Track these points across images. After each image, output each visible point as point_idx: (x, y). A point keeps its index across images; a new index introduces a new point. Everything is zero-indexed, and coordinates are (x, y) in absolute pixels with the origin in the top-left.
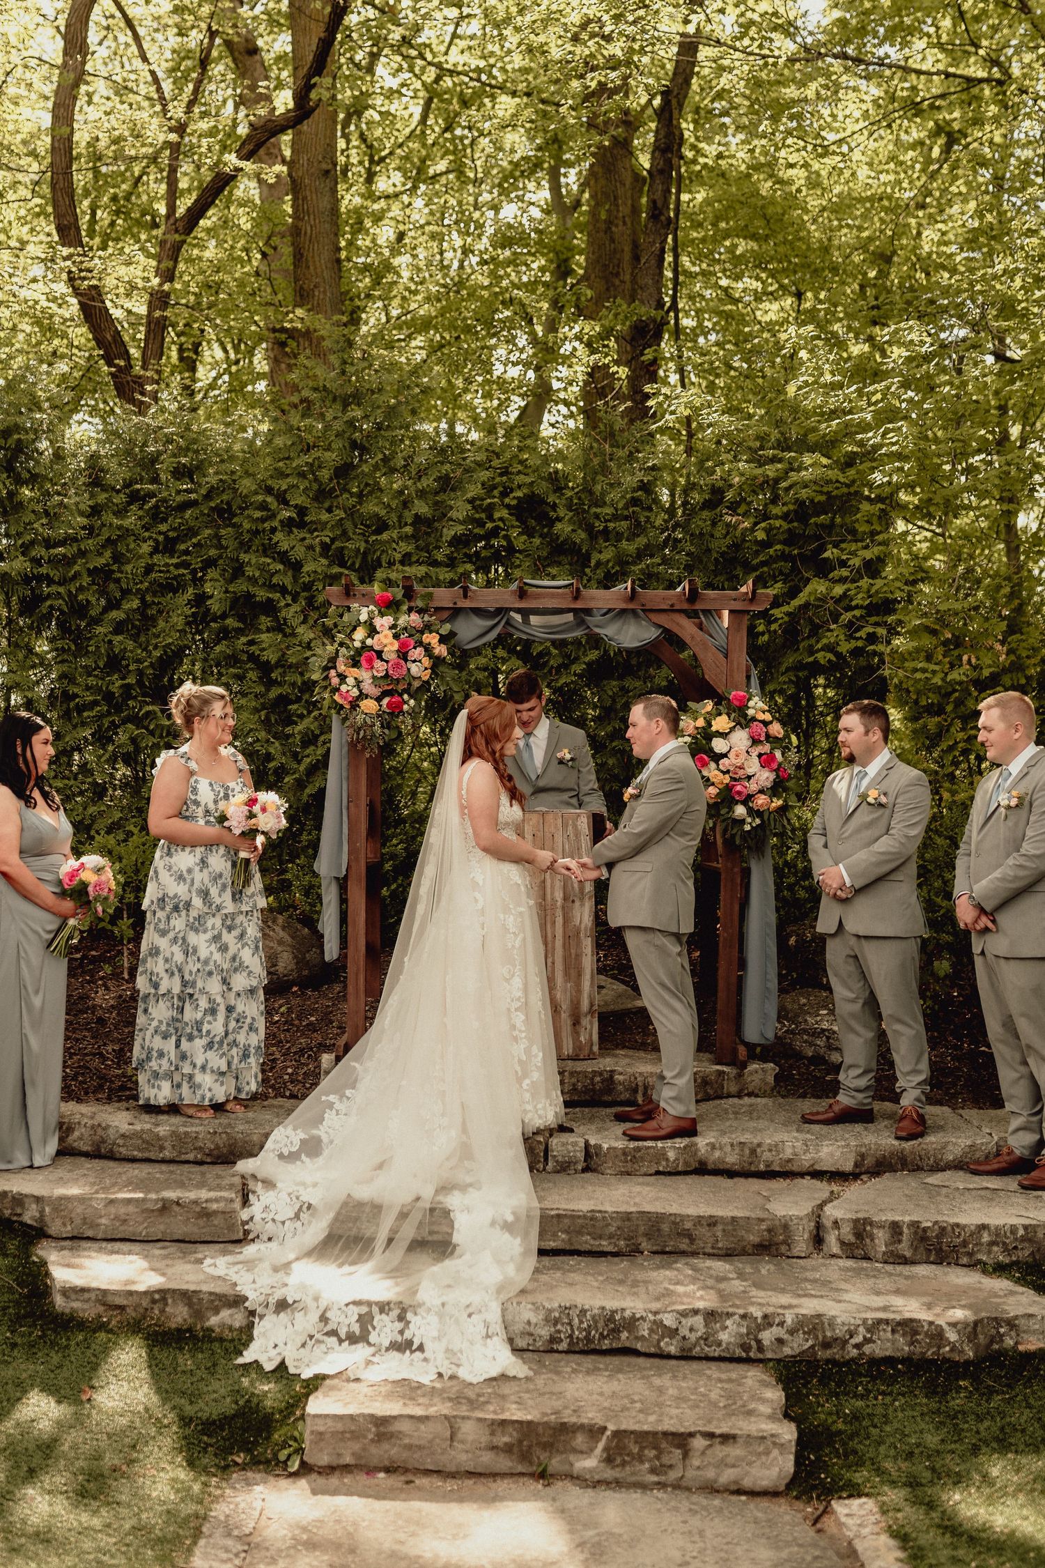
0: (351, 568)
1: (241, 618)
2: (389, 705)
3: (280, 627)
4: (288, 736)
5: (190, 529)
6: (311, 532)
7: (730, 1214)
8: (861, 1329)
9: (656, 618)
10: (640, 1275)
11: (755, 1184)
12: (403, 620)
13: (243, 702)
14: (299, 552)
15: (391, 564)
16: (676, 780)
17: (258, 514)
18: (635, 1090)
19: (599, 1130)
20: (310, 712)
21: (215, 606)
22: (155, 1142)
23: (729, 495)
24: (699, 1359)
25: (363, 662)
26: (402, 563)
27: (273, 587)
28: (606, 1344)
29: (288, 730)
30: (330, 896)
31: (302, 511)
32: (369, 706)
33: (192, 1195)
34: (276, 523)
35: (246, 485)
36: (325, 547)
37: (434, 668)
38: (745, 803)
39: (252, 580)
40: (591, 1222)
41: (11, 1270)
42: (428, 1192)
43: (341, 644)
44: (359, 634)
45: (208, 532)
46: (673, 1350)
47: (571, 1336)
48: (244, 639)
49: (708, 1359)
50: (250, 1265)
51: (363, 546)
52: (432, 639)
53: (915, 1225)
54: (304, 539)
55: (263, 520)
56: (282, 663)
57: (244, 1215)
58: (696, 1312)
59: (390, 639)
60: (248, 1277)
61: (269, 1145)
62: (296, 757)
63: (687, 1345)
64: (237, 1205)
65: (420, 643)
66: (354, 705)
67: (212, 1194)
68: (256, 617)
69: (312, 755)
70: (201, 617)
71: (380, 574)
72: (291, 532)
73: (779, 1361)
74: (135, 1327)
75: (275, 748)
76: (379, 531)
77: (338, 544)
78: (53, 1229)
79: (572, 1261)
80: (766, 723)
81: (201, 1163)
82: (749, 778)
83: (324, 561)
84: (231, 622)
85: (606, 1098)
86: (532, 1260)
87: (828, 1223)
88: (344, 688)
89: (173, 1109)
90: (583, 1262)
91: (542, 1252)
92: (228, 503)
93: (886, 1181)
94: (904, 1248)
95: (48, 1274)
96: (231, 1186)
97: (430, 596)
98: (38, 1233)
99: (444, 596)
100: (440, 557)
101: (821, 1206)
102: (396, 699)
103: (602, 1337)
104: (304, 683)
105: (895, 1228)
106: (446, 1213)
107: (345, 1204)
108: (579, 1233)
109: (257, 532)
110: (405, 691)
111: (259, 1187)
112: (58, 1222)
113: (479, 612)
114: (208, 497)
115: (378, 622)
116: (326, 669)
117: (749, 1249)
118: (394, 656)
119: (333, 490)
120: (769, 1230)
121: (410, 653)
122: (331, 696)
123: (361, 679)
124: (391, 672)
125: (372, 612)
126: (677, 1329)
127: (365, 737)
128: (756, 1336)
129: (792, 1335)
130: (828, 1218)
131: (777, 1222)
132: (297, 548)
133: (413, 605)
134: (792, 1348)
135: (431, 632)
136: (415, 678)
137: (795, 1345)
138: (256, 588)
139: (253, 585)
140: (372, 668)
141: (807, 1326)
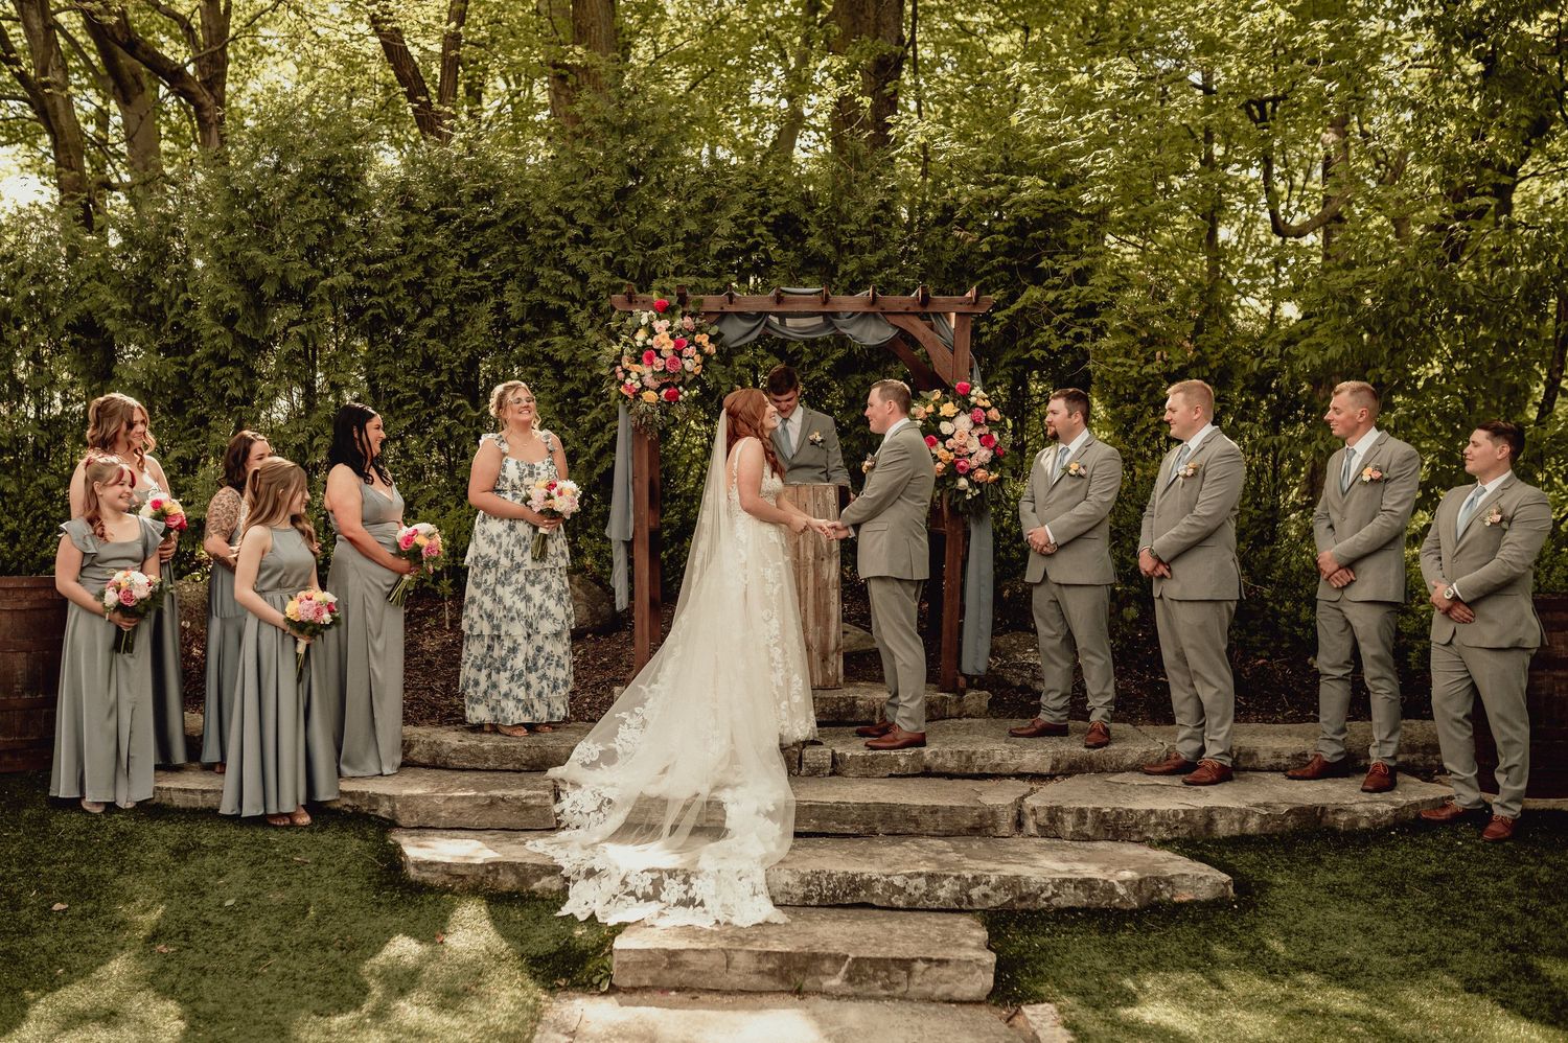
0: (631, 279)
1: (537, 324)
2: (666, 395)
3: (570, 330)
5: (491, 246)
6: (596, 248)
7: (949, 804)
8: (1050, 886)
9: (893, 320)
10: (875, 850)
11: (970, 784)
12: (678, 323)
13: (540, 395)
14: (586, 266)
15: (665, 275)
16: (904, 451)
17: (549, 232)
18: (874, 713)
19: (844, 743)
20: (598, 403)
21: (514, 313)
22: (479, 754)
23: (958, 213)
24: (922, 910)
25: (645, 359)
26: (675, 274)
27: (563, 296)
28: (848, 900)
29: (580, 419)
30: (619, 557)
31: (587, 229)
32: (650, 396)
33: (515, 793)
34: (564, 240)
35: (539, 207)
36: (608, 261)
37: (704, 364)
38: (967, 476)
39: (545, 290)
40: (838, 811)
41: (372, 851)
42: (705, 791)
43: (626, 344)
44: (641, 336)
45: (506, 248)
46: (901, 903)
47: (820, 895)
48: (539, 342)
49: (928, 910)
50: (563, 845)
51: (641, 260)
52: (703, 339)
53: (1097, 811)
54: (589, 254)
55: (554, 237)
56: (571, 362)
57: (557, 809)
58: (920, 875)
59: (667, 338)
60: (564, 853)
61: (574, 756)
63: (913, 900)
64: (551, 801)
65: (692, 343)
66: (637, 395)
67: (530, 793)
68: (549, 322)
69: (601, 440)
70: (503, 323)
71: (656, 284)
72: (578, 248)
73: (984, 911)
74: (474, 891)
76: (655, 246)
77: (619, 258)
78: (402, 822)
79: (821, 841)
80: (985, 409)
81: (519, 771)
82: (971, 455)
83: (607, 273)
84: (528, 327)
85: (849, 719)
86: (790, 841)
87: (1027, 811)
88: (628, 381)
89: (495, 729)
90: (830, 842)
91: (797, 835)
92: (523, 223)
93: (1076, 780)
94: (1088, 829)
95: (402, 853)
96: (545, 787)
97: (700, 303)
98: (391, 824)
99: (712, 302)
100: (708, 267)
101: (1022, 798)
102: (673, 390)
103: (845, 895)
105: (1081, 814)
106: (720, 805)
107: (639, 799)
108: (827, 819)
109: (549, 248)
110: (681, 383)
111: (568, 788)
112: (407, 815)
113: (742, 315)
114: (505, 218)
115: (657, 325)
116: (613, 365)
117: (964, 831)
118: (670, 354)
119: (614, 210)
120: (980, 816)
121: (684, 351)
122: (617, 389)
123: (642, 373)
124: (668, 367)
125: (652, 316)
126: (905, 888)
127: (646, 422)
128: (967, 892)
129: (995, 891)
130: (1027, 806)
131: (986, 810)
132: (583, 262)
133: (686, 310)
134: (995, 901)
135: (701, 333)
136: (688, 372)
137: (998, 899)
138: (549, 297)
139: (546, 295)
140: (652, 364)
141: (1007, 885)
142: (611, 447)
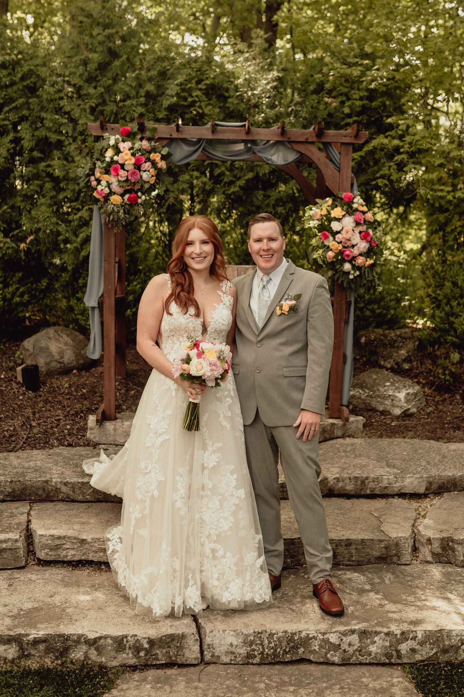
1: (42, 151)
2: (129, 199)
3: (65, 156)
4: (70, 222)
7: (360, 537)
9: (296, 147)
12: (137, 145)
17: (52, 90)
20: (83, 207)
21: (27, 144)
23: (328, 86)
24: (355, 664)
25: (112, 172)
27: (60, 133)
28: (288, 657)
32: (116, 199)
34: (62, 95)
36: (93, 110)
37: (157, 176)
38: (350, 262)
39: (48, 129)
43: (98, 160)
44: (109, 154)
45: (21, 100)
46: (336, 659)
47: (262, 653)
48: (43, 164)
49: (361, 664)
54: (79, 105)
56: (66, 178)
58: (353, 632)
59: (129, 156)
63: (347, 656)
65: (148, 160)
66: (107, 198)
68: (51, 151)
72: (72, 100)
73: (412, 665)
75: (62, 228)
77: (100, 108)
80: (364, 213)
82: (353, 246)
83: (92, 118)
84: (36, 154)
87: (422, 539)
88: (99, 188)
92: (35, 83)
97: (155, 130)
99: (164, 130)
101: (415, 526)
102: (133, 195)
103: (285, 652)
110: (139, 190)
113: (185, 141)
114: (23, 79)
115: (122, 146)
116: (88, 175)
117: (373, 560)
118: (131, 168)
119: (97, 76)
120: (386, 548)
121: (143, 166)
122: (92, 194)
123: (110, 182)
124: (130, 178)
125: (118, 139)
126: (340, 645)
127: (113, 219)
128: (396, 648)
129: (422, 646)
130: (423, 536)
131: (391, 542)
132: (75, 110)
133: (144, 135)
134: (422, 655)
135: (155, 153)
136: (145, 182)
137: (424, 653)
138: (51, 133)
139: (49, 132)
140: (118, 175)
141: (432, 639)
142: (87, 240)
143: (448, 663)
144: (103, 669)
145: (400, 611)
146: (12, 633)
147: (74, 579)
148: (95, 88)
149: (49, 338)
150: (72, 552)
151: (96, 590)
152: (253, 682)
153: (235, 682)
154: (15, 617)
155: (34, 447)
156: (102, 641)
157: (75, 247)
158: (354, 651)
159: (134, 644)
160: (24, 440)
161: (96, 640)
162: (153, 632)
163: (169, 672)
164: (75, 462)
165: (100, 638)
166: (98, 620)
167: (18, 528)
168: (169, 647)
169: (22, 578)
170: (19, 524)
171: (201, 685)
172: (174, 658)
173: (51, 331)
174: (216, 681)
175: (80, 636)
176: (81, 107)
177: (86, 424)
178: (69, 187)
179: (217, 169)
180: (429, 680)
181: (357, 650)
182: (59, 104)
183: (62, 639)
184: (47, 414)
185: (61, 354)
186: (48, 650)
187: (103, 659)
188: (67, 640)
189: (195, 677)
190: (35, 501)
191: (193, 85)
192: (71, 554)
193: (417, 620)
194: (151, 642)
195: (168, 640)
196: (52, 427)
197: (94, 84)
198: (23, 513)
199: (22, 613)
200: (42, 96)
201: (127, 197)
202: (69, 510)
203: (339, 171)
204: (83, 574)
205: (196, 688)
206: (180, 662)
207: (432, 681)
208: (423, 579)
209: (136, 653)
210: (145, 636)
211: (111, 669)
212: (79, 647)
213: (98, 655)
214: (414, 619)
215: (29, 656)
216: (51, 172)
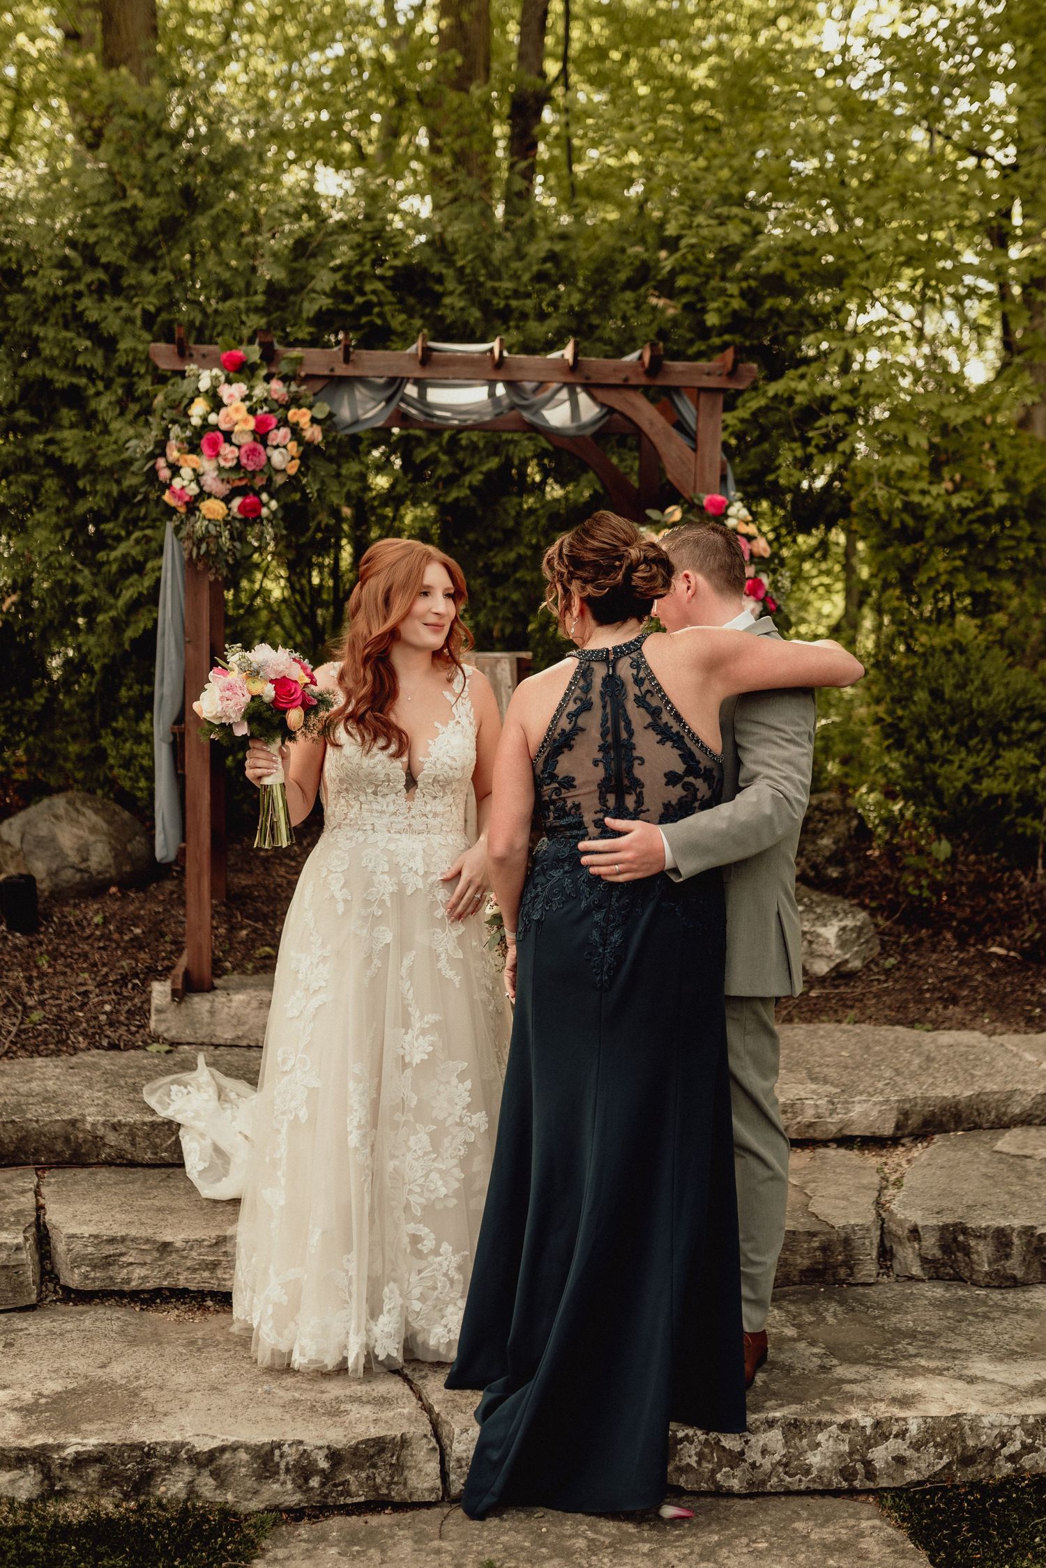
1: (34, 411)
2: (240, 508)
3: (89, 420)
4: (101, 564)
6: (129, 299)
8: (1018, 1432)
9: (603, 395)
12: (260, 389)
14: (113, 325)
17: (56, 275)
20: (129, 534)
24: (777, 1494)
25: (205, 448)
27: (78, 370)
29: (101, 556)
31: (116, 272)
32: (213, 508)
34: (81, 287)
36: (149, 320)
37: (303, 458)
39: (50, 361)
43: (173, 425)
44: (198, 409)
46: (735, 1484)
49: (789, 1493)
54: (118, 309)
55: (65, 282)
56: (91, 467)
58: (771, 1423)
59: (243, 413)
62: (113, 589)
63: (759, 1475)
65: (284, 422)
66: (192, 506)
68: (55, 410)
69: (135, 587)
72: (101, 299)
73: (898, 1492)
75: (84, 577)
77: (164, 316)
80: (751, 539)
84: (22, 416)
87: (899, 1232)
88: (177, 483)
94: (1015, 1266)
97: (297, 361)
99: (316, 359)
102: (251, 500)
104: (122, 493)
110: (264, 488)
113: (366, 382)
115: (225, 391)
116: (153, 456)
117: (797, 1278)
118: (246, 439)
119: (157, 246)
120: (824, 1250)
121: (271, 435)
122: (159, 497)
123: (201, 471)
124: (244, 461)
125: (217, 378)
126: (742, 1453)
127: (207, 552)
128: (864, 1456)
129: (918, 1450)
130: (901, 1223)
131: (835, 1237)
132: (110, 319)
133: (274, 370)
134: (918, 1470)
135: (300, 407)
136: (277, 471)
137: (923, 1465)
138: (55, 371)
139: (51, 368)
140: (218, 455)
141: (940, 1435)
142: (151, 598)
143: (975, 1486)
144: (229, 1518)
145: (867, 1379)
146: (26, 1443)
147: (148, 1329)
148: (154, 271)
149: (57, 817)
150: (139, 1272)
151: (199, 1350)
152: (561, 1537)
153: (520, 1537)
154: (26, 1411)
155: (34, 1052)
156: (227, 1455)
157: (112, 619)
158: (774, 1466)
159: (298, 1461)
160: (11, 1038)
161: (212, 1455)
162: (337, 1436)
163: (374, 1520)
164: (131, 1081)
165: (222, 1449)
166: (213, 1412)
167: (17, 1223)
168: (374, 1466)
169: (32, 1330)
170: (21, 1212)
171: (445, 1545)
172: (384, 1491)
173: (59, 803)
174: (480, 1537)
175: (177, 1447)
176: (123, 313)
177: (148, 1001)
178: (99, 487)
179: (419, 450)
180: (937, 1521)
181: (779, 1463)
182: (74, 307)
183: (138, 1453)
184: (59, 981)
185: (84, 851)
186: (107, 1480)
187: (230, 1497)
188: (148, 1455)
189: (433, 1530)
190: (49, 1166)
191: (367, 268)
192: (139, 1276)
193: (905, 1396)
194: (335, 1456)
195: (371, 1451)
196: (71, 1009)
197: (150, 264)
198: (23, 1192)
199: (43, 1401)
200: (34, 290)
201: (236, 502)
202: (125, 1183)
203: (695, 450)
204: (166, 1317)
205: (438, 1552)
206: (397, 1499)
207: (943, 1525)
208: (906, 1313)
209: (300, 1481)
210: (320, 1443)
211: (249, 1515)
212: (174, 1470)
213: (217, 1487)
214: (899, 1396)
215: (64, 1494)
216: (58, 454)
